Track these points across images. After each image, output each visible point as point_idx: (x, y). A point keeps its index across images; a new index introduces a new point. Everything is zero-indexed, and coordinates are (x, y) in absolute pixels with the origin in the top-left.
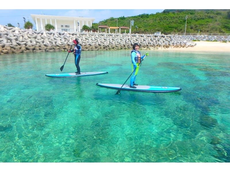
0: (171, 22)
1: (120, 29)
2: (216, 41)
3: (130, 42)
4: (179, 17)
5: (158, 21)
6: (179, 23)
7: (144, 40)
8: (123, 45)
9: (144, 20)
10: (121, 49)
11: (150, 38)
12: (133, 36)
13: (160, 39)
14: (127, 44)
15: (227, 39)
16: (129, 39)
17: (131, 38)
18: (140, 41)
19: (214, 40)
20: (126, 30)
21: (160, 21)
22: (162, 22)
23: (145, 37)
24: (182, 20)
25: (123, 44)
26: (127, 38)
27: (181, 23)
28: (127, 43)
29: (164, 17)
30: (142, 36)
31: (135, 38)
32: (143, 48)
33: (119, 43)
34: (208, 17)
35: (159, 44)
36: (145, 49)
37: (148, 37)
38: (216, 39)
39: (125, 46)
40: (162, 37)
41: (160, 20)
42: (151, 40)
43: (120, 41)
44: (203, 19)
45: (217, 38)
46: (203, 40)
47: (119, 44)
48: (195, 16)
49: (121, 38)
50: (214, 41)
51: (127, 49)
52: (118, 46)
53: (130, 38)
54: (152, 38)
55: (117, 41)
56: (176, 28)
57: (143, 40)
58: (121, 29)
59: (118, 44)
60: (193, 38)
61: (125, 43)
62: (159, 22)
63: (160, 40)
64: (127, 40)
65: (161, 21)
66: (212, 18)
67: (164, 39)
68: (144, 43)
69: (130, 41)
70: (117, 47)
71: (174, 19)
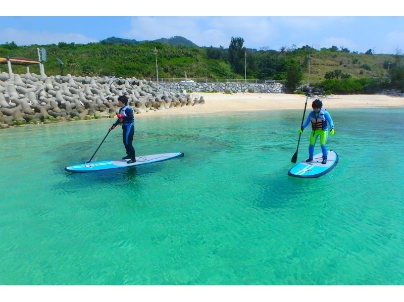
0: (126, 60)
1: (9, 63)
2: (216, 92)
3: (53, 99)
4: (139, 51)
5: (100, 56)
6: (141, 62)
7: (94, 92)
8: (32, 107)
9: (68, 53)
10: (28, 120)
11: (107, 86)
12: (57, 81)
13: (131, 89)
14: (43, 103)
15: (229, 88)
16: (47, 90)
17: (54, 86)
18: (83, 95)
19: (211, 90)
20: (28, 68)
21: (103, 57)
22: (108, 58)
23: (94, 83)
24: (145, 57)
25: (30, 104)
26: (43, 87)
27: (144, 61)
28: (42, 101)
29: (111, 49)
30: (84, 82)
31: (66, 88)
32: (98, 113)
33: (13, 101)
34: (185, 54)
35: (133, 101)
36: (103, 114)
37: (104, 83)
38: (215, 89)
39: (37, 110)
40: (134, 83)
41: (103, 54)
42: (111, 91)
43: (15, 95)
44: (178, 57)
45: (216, 86)
46: (196, 91)
47: (14, 104)
48: (165, 52)
49: (20, 88)
50: (213, 92)
51: (48, 118)
52: (11, 111)
53: (50, 86)
54: (112, 86)
55: (7, 95)
56: (139, 70)
57: (90, 92)
58: (12, 63)
59: (12, 107)
60: (179, 87)
61: (36, 102)
62: (103, 59)
63: (133, 91)
64: (44, 93)
65: (105, 57)
66: (191, 56)
67: (139, 88)
68: (96, 100)
69: (54, 96)
70: (8, 115)
71: (130, 54)
